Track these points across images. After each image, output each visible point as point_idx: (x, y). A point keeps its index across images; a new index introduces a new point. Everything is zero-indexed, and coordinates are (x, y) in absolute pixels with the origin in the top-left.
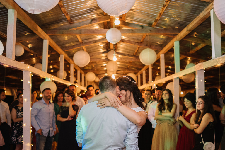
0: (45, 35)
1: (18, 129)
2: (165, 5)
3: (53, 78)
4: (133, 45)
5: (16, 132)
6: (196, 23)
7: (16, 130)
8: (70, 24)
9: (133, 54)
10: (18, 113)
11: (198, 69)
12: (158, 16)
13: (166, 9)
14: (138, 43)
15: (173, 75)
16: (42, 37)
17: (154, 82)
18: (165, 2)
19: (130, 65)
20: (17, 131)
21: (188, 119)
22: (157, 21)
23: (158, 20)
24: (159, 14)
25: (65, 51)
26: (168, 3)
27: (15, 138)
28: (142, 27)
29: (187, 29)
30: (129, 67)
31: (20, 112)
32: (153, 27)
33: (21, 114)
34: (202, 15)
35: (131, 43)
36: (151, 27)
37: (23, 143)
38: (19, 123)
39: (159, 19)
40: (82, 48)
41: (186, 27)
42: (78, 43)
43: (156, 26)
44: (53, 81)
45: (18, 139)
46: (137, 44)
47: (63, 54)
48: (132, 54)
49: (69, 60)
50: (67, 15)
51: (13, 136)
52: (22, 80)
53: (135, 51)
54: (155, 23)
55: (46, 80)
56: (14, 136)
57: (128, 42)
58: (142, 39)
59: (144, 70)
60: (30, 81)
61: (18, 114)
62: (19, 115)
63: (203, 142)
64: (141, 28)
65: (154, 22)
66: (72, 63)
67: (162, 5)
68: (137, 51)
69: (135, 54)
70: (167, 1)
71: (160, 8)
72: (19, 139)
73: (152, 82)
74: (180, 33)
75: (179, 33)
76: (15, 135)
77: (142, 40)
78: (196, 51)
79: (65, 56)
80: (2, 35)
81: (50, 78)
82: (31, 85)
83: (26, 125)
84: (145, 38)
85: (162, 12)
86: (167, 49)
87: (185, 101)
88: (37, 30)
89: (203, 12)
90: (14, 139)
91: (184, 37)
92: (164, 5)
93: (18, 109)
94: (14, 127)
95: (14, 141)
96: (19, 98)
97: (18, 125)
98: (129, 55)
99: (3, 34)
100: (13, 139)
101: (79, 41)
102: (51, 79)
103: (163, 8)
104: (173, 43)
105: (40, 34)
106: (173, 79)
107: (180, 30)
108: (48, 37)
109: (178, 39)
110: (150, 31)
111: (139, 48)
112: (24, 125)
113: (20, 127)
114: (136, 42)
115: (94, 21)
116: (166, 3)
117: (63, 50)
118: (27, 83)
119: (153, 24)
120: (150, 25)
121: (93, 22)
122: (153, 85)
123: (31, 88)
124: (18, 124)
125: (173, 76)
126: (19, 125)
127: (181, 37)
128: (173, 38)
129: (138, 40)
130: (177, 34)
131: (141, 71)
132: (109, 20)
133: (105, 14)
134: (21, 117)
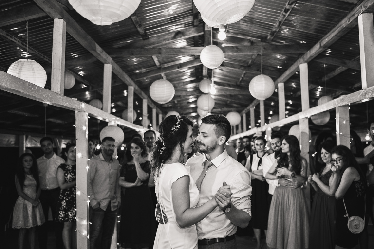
0: (107, 58)
1: (68, 199)
2: (288, 10)
3: (118, 120)
4: (237, 69)
5: (64, 203)
6: (335, 35)
7: (64, 201)
8: (144, 40)
9: (237, 83)
10: (66, 174)
11: (339, 105)
12: (276, 26)
13: (289, 15)
14: (244, 66)
15: (299, 114)
16: (101, 60)
17: (269, 124)
18: (289, 4)
19: (230, 100)
20: (66, 201)
21: (325, 179)
22: (275, 34)
23: (275, 31)
24: (278, 24)
25: (136, 80)
26: (293, 6)
27: (64, 213)
28: (252, 43)
29: (321, 45)
30: (228, 102)
31: (70, 173)
32: (268, 43)
33: (71, 176)
34: (345, 23)
35: (234, 67)
36: (265, 42)
37: (77, 220)
38: (68, 189)
39: (277, 30)
40: (161, 75)
41: (318, 42)
42: (154, 68)
43: (273, 41)
44: (118, 125)
45: (68, 215)
46: (242, 68)
47: (132, 85)
48: (235, 84)
49: (141, 94)
50: (140, 27)
51: (60, 210)
53: (239, 79)
54: (271, 37)
55: (109, 124)
56: (62, 210)
57: (230, 65)
58: (251, 61)
59: (252, 107)
60: (85, 126)
61: (67, 176)
62: (69, 178)
63: (347, 215)
64: (249, 44)
65: (270, 34)
66: (144, 98)
67: (284, 10)
68: (243, 78)
69: (238, 83)
71: (280, 13)
73: (266, 124)
74: (309, 52)
75: (307, 51)
76: (64, 208)
77: (250, 62)
78: (332, 77)
79: (134, 88)
80: (42, 57)
81: (115, 120)
82: (87, 133)
83: (82, 192)
84: (255, 60)
85: (282, 20)
86: (288, 75)
87: (323, 153)
88: (95, 50)
89: (346, 19)
90: (61, 214)
91: (315, 56)
92: (286, 9)
93: (67, 169)
94: (61, 197)
95: (63, 218)
96: (69, 152)
97: (67, 194)
98: (230, 85)
99: (44, 57)
100: (59, 214)
101: (155, 65)
102: (115, 122)
103: (284, 13)
104: (299, 66)
105: (100, 55)
106: (299, 120)
107: (309, 46)
108: (111, 59)
109: (306, 60)
110: (265, 48)
111: (245, 74)
112: (78, 193)
113: (71, 196)
114: (241, 66)
115: (180, 35)
116: (289, 6)
117: (132, 79)
118: (82, 129)
119: (268, 38)
120: (263, 39)
121: (178, 36)
122: (267, 129)
123: (87, 137)
125: (299, 116)
127: (311, 57)
128: (298, 58)
129: (244, 62)
130: (305, 53)
131: (248, 108)
132: (202, 33)
133: (195, 24)
134: (72, 181)
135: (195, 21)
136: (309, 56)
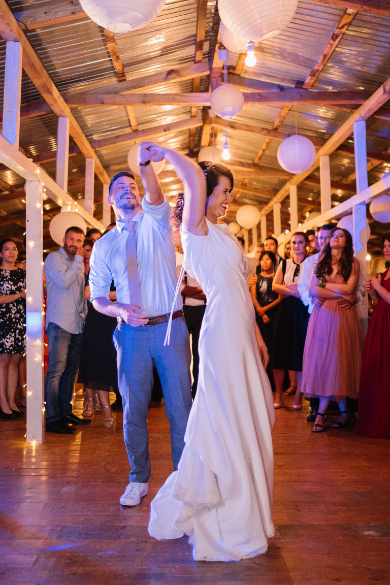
0: (65, 107)
2: (337, 36)
3: (75, 207)
4: (257, 134)
8: (120, 81)
9: (253, 160)
10: (2, 283)
12: (319, 62)
13: (338, 44)
14: (267, 129)
15: (352, 198)
16: (56, 111)
18: (337, 28)
19: (241, 190)
22: (317, 74)
23: (318, 70)
24: (322, 57)
25: (97, 149)
26: (344, 30)
28: (282, 88)
29: (384, 90)
30: (238, 196)
31: (7, 281)
32: (306, 89)
33: (9, 286)
35: (252, 131)
36: (301, 88)
38: (4, 305)
39: (320, 69)
41: (379, 86)
42: (128, 130)
43: (312, 86)
46: (265, 132)
47: (91, 158)
48: (250, 162)
49: (102, 174)
50: (117, 61)
52: (23, 201)
53: (257, 153)
54: (311, 79)
57: (246, 128)
58: (278, 120)
59: (276, 203)
60: (40, 202)
62: (5, 288)
64: (277, 90)
65: (310, 75)
67: (331, 35)
68: (264, 151)
69: (256, 161)
70: (340, 26)
72: (6, 343)
74: (367, 101)
75: (365, 101)
77: (277, 123)
79: (95, 164)
81: (71, 205)
82: (42, 212)
84: (284, 118)
85: (328, 52)
86: (336, 142)
88: (50, 93)
91: (376, 109)
92: (334, 35)
93: (3, 275)
101: (130, 126)
102: (71, 208)
103: (331, 41)
104: (352, 126)
106: (352, 208)
107: (367, 95)
108: (69, 111)
109: (363, 115)
110: (301, 96)
111: (268, 143)
113: (8, 315)
114: (263, 129)
115: (173, 75)
116: (338, 30)
117: (93, 148)
118: (35, 207)
119: (307, 81)
120: (300, 83)
121: (170, 76)
123: (42, 217)
124: (3, 308)
125: (352, 202)
126: (4, 310)
127: (370, 111)
128: (351, 113)
129: (267, 122)
130: (360, 105)
131: (270, 205)
132: (208, 73)
133: (197, 59)
134: (10, 294)
135: (198, 53)
136: (367, 109)
